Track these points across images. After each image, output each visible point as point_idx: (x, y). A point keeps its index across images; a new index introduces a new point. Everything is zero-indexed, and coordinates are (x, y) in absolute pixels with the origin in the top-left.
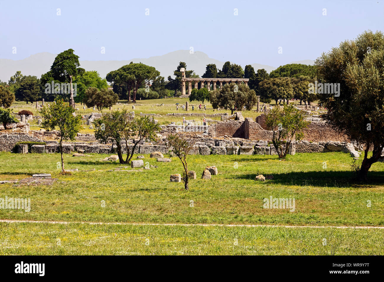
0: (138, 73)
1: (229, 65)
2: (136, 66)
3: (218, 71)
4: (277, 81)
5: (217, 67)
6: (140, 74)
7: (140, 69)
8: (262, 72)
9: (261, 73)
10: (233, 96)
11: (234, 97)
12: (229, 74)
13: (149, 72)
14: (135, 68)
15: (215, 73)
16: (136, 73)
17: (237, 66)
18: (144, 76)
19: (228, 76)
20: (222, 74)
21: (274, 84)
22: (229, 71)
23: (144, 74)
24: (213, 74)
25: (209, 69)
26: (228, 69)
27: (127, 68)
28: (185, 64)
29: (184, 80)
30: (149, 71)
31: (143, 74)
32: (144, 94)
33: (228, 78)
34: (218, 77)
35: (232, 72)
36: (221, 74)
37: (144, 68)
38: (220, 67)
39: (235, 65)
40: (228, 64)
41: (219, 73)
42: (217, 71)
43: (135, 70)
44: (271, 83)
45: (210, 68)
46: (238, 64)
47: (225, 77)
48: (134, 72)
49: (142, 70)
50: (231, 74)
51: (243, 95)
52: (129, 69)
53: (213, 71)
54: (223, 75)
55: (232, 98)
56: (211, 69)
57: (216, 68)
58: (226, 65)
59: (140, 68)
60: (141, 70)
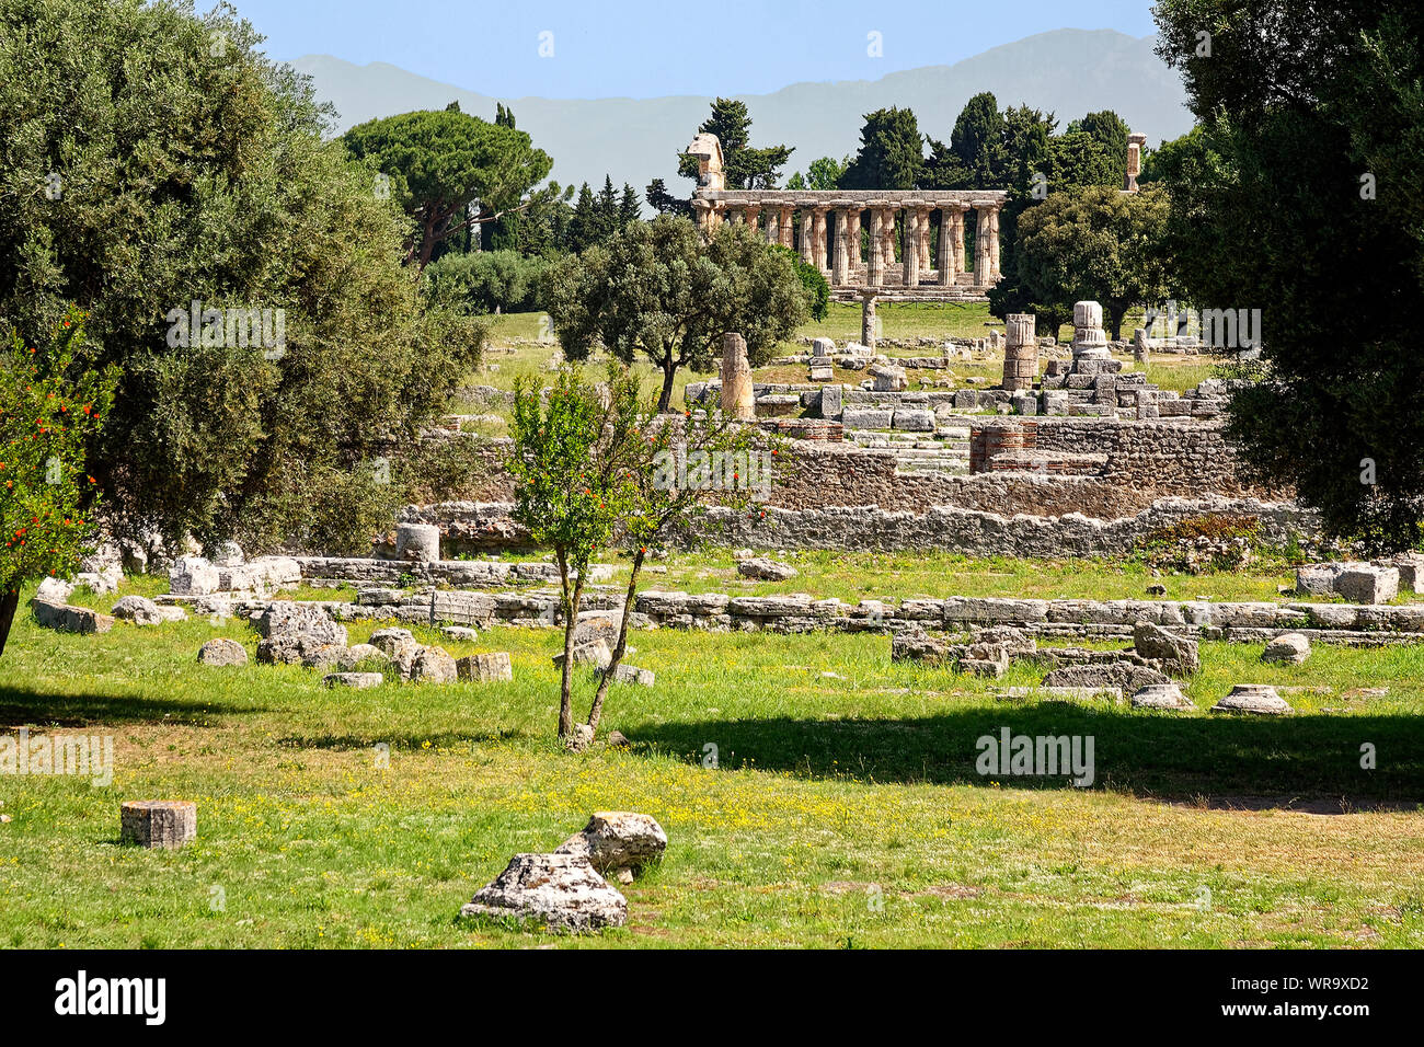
0: (425, 166)
1: (986, 115)
2: (417, 128)
3: (927, 152)
4: (1115, 203)
5: (922, 129)
6: (435, 171)
7: (440, 141)
8: (1074, 152)
9: (1070, 158)
10: (666, 289)
11: (672, 295)
12: (987, 164)
13: (484, 161)
14: (414, 137)
15: (907, 158)
16: (418, 164)
17: (1035, 120)
18: (460, 180)
19: (979, 176)
20: (949, 164)
21: (1099, 221)
22: (989, 147)
23: (461, 168)
24: (896, 169)
25: (875, 135)
26: (983, 137)
27: (372, 137)
28: (744, 112)
29: (707, 205)
30: (484, 152)
31: (451, 171)
32: (496, 282)
33: (982, 188)
34: (924, 184)
35: (1003, 154)
36: (945, 165)
37: (463, 138)
38: (937, 127)
39: (1026, 112)
40: (982, 105)
41: (931, 163)
42: (918, 151)
43: (409, 151)
44: (1082, 215)
45: (881, 134)
46: (1040, 105)
47: (962, 186)
48: (407, 161)
49: (450, 150)
50: (997, 166)
51: (720, 282)
52: (382, 141)
53: (894, 151)
54: (957, 174)
55: (663, 303)
56: (889, 137)
57: (913, 130)
58: (972, 116)
59: (439, 135)
60: (443, 146)
